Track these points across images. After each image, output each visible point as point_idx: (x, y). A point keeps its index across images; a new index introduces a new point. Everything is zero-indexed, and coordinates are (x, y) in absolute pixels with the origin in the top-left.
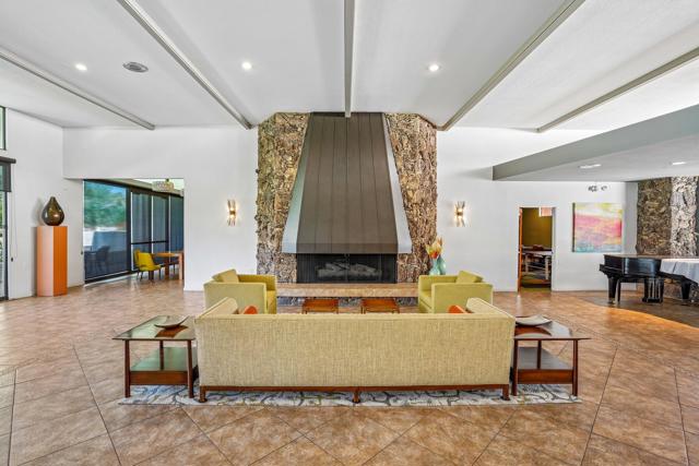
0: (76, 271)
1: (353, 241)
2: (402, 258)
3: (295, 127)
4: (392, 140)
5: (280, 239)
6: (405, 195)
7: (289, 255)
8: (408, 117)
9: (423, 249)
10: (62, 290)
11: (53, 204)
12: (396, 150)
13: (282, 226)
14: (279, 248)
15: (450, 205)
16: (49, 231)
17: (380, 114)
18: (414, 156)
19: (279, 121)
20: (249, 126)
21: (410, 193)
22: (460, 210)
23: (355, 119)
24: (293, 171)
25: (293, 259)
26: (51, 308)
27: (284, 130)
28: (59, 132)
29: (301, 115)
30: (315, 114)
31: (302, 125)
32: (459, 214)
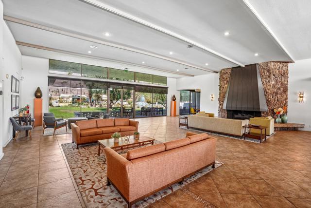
0: (178, 113)
1: (244, 106)
2: (264, 113)
3: (227, 72)
4: (260, 72)
5: (222, 105)
6: (265, 91)
7: (225, 110)
8: (267, 64)
9: (273, 110)
10: (175, 116)
11: (174, 96)
12: (262, 76)
13: (223, 102)
14: (222, 108)
15: (295, 94)
16: (173, 102)
17: (256, 64)
18: (269, 77)
19: (223, 71)
20: (217, 72)
21: (267, 91)
22: (302, 96)
23: (246, 67)
24: (226, 85)
25: (226, 111)
26: (173, 118)
27: (224, 74)
28: (175, 79)
29: (229, 69)
30: (233, 68)
31: (229, 71)
32: (300, 97)
